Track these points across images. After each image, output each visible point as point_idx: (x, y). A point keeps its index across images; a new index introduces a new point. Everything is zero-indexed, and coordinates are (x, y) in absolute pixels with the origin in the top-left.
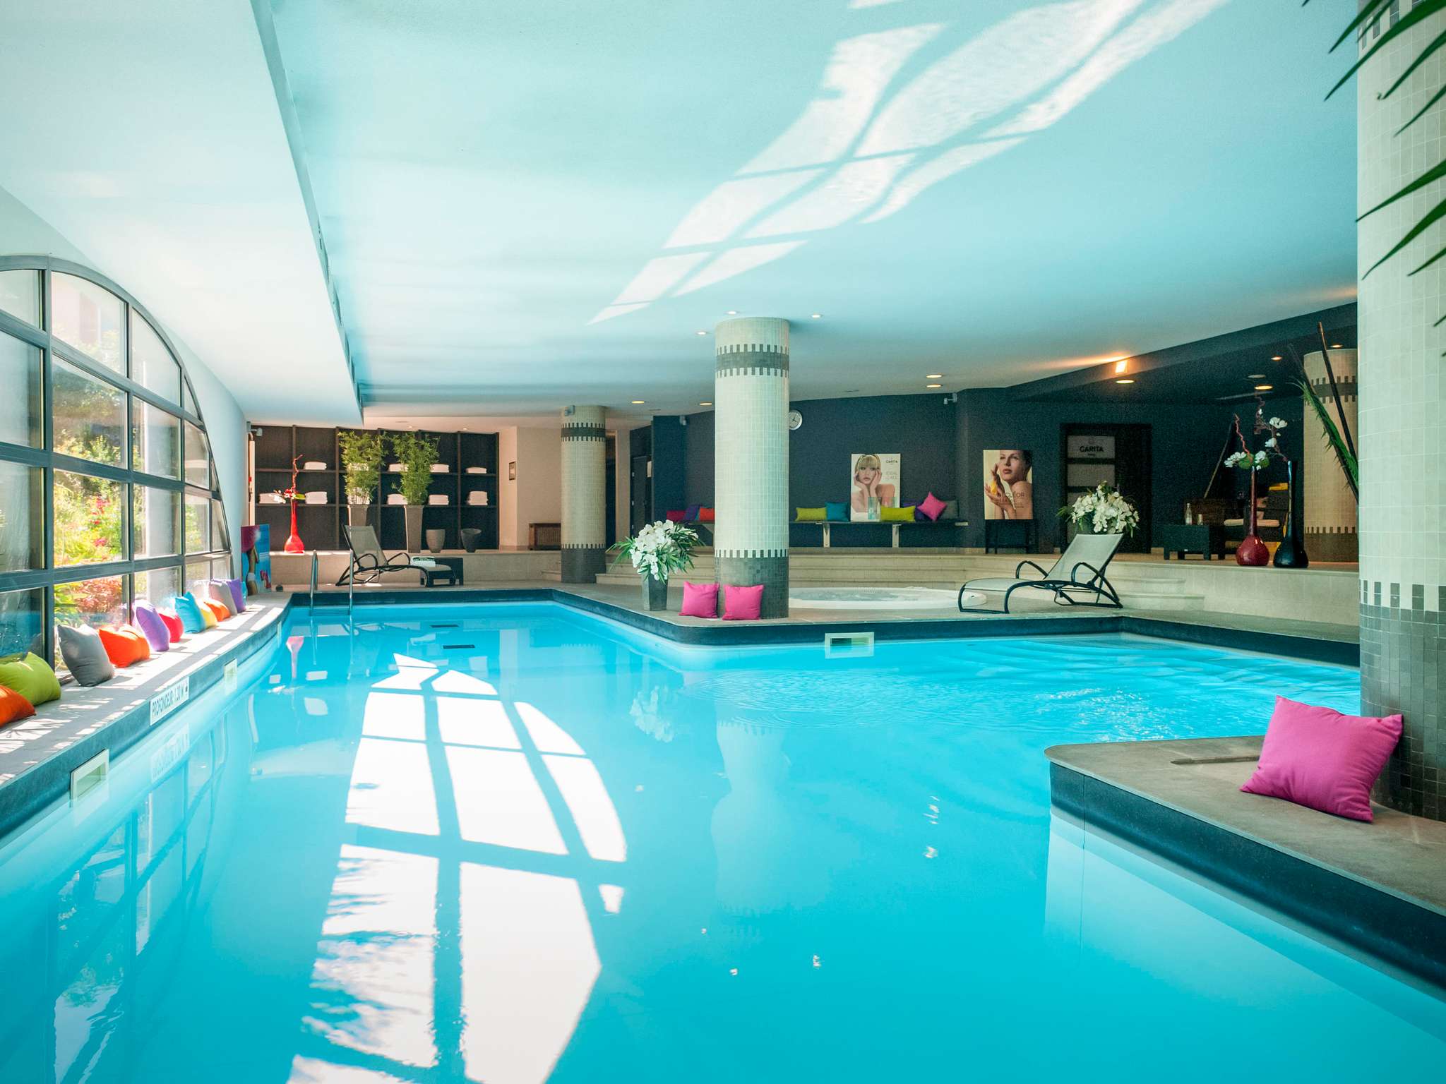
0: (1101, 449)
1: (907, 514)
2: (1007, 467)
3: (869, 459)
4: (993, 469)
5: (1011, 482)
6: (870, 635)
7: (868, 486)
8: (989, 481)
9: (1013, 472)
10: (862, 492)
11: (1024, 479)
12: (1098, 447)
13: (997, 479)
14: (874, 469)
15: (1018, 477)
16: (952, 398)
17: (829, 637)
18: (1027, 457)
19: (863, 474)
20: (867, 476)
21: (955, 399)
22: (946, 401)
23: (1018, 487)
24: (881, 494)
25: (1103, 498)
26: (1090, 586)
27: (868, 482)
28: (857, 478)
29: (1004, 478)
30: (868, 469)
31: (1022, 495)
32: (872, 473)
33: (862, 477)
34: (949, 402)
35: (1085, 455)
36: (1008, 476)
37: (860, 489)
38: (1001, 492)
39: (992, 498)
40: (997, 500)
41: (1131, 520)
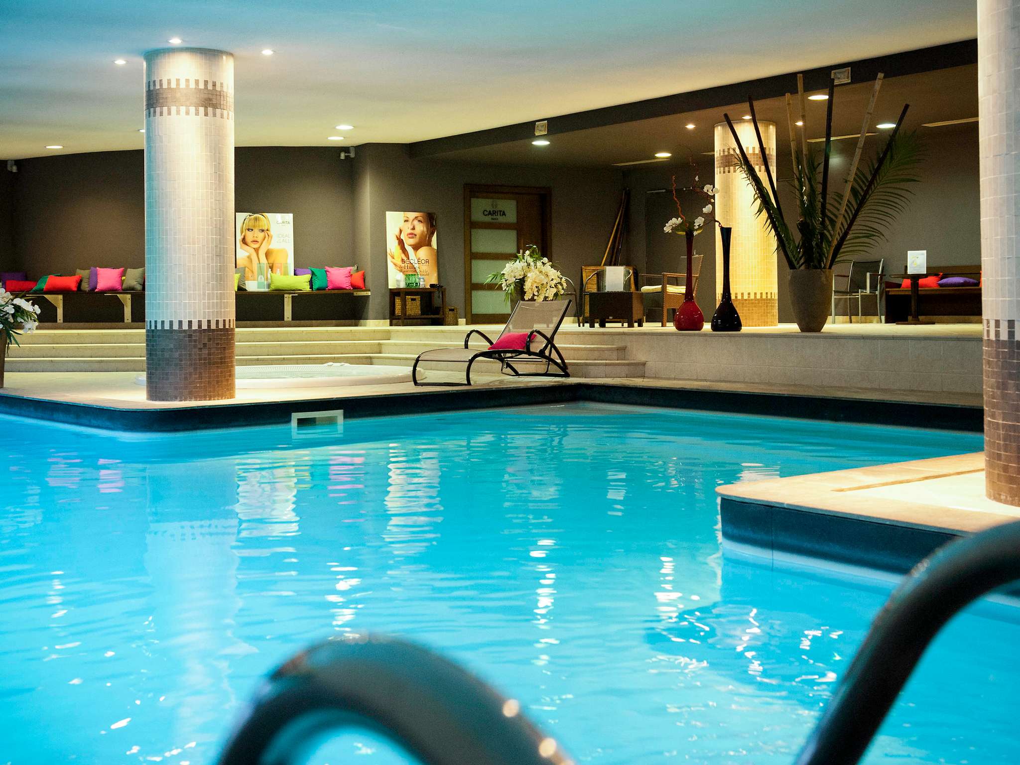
0: (504, 214)
1: (302, 283)
2: (412, 231)
3: (256, 219)
4: (397, 233)
5: (416, 248)
6: (339, 413)
7: (257, 250)
8: (392, 246)
9: (418, 236)
10: (249, 257)
11: (429, 244)
12: (500, 211)
13: (401, 243)
14: (263, 231)
15: (424, 242)
16: (349, 152)
17: (296, 416)
18: (431, 220)
19: (250, 236)
20: (255, 239)
21: (352, 155)
22: (343, 156)
23: (423, 252)
24: (271, 261)
25: (532, 264)
26: (541, 354)
27: (256, 246)
28: (244, 241)
29: (408, 242)
30: (256, 230)
31: (427, 261)
32: (261, 235)
33: (249, 239)
34: (346, 157)
35: (488, 219)
36: (412, 241)
37: (247, 254)
38: (405, 258)
39: (395, 265)
40: (401, 267)
41: (560, 287)
